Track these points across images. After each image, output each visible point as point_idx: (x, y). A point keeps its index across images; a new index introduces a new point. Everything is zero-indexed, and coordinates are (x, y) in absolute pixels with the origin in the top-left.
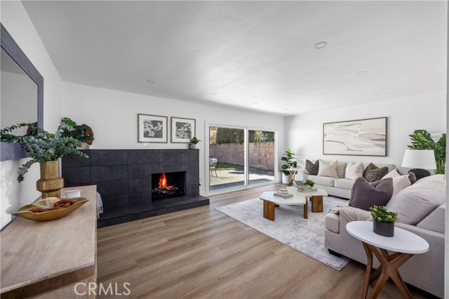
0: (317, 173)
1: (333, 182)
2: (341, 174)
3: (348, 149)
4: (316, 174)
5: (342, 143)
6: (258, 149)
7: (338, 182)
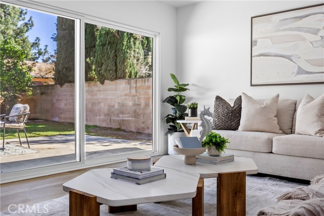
0: (238, 124)
1: (270, 142)
2: (286, 127)
3: (301, 71)
4: (236, 129)
5: (289, 58)
6: (133, 91)
7: (279, 141)
